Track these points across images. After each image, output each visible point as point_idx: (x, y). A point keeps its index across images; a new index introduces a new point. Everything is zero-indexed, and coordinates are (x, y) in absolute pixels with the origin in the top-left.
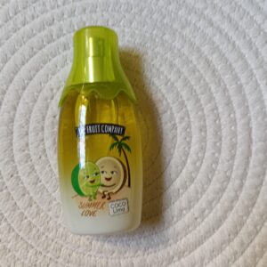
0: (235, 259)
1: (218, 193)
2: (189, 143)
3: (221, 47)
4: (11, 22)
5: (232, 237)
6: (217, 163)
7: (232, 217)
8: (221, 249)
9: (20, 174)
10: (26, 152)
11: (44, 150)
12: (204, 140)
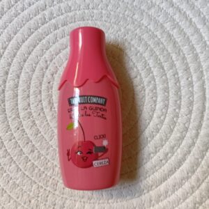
0: (193, 192)
1: (179, 140)
2: (155, 101)
3: (180, 24)
4: (13, 9)
5: (190, 174)
6: (178, 117)
7: (190, 159)
8: (181, 184)
9: (24, 127)
10: (29, 110)
11: (42, 109)
12: (167, 99)
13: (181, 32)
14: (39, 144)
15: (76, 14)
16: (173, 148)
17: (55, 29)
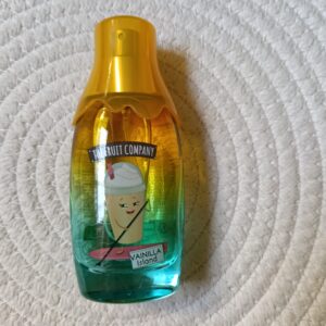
13: (254, 66)
14: (15, 269)
15: (74, 39)
16: (249, 265)
17: (38, 67)
